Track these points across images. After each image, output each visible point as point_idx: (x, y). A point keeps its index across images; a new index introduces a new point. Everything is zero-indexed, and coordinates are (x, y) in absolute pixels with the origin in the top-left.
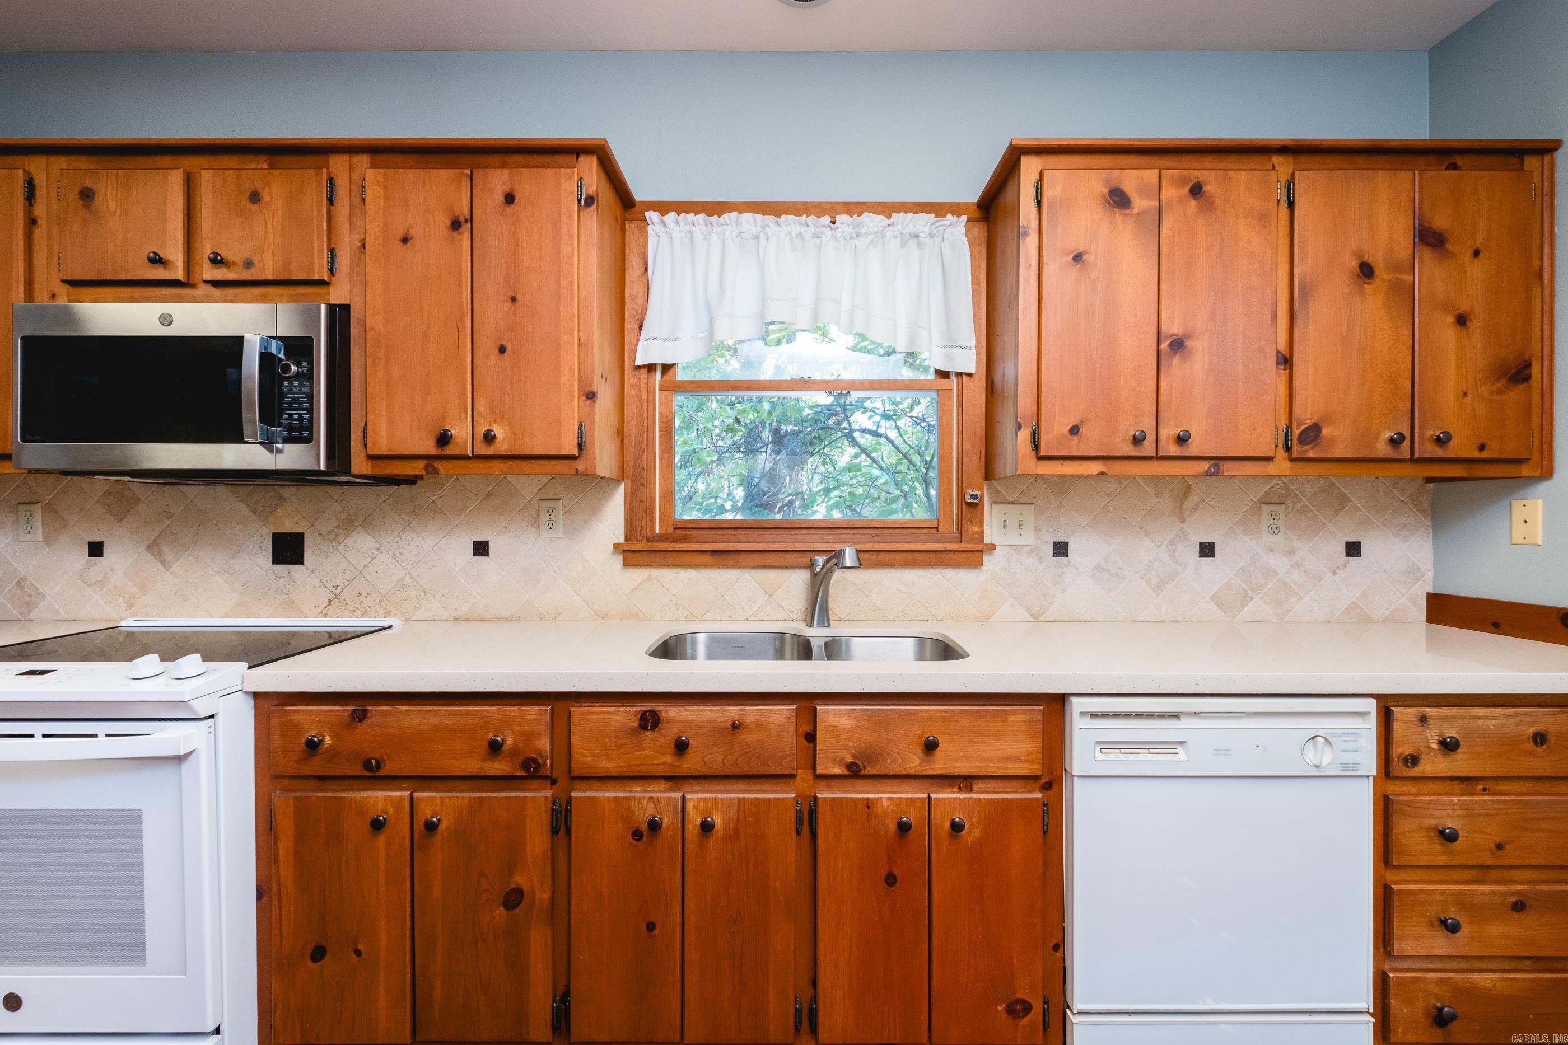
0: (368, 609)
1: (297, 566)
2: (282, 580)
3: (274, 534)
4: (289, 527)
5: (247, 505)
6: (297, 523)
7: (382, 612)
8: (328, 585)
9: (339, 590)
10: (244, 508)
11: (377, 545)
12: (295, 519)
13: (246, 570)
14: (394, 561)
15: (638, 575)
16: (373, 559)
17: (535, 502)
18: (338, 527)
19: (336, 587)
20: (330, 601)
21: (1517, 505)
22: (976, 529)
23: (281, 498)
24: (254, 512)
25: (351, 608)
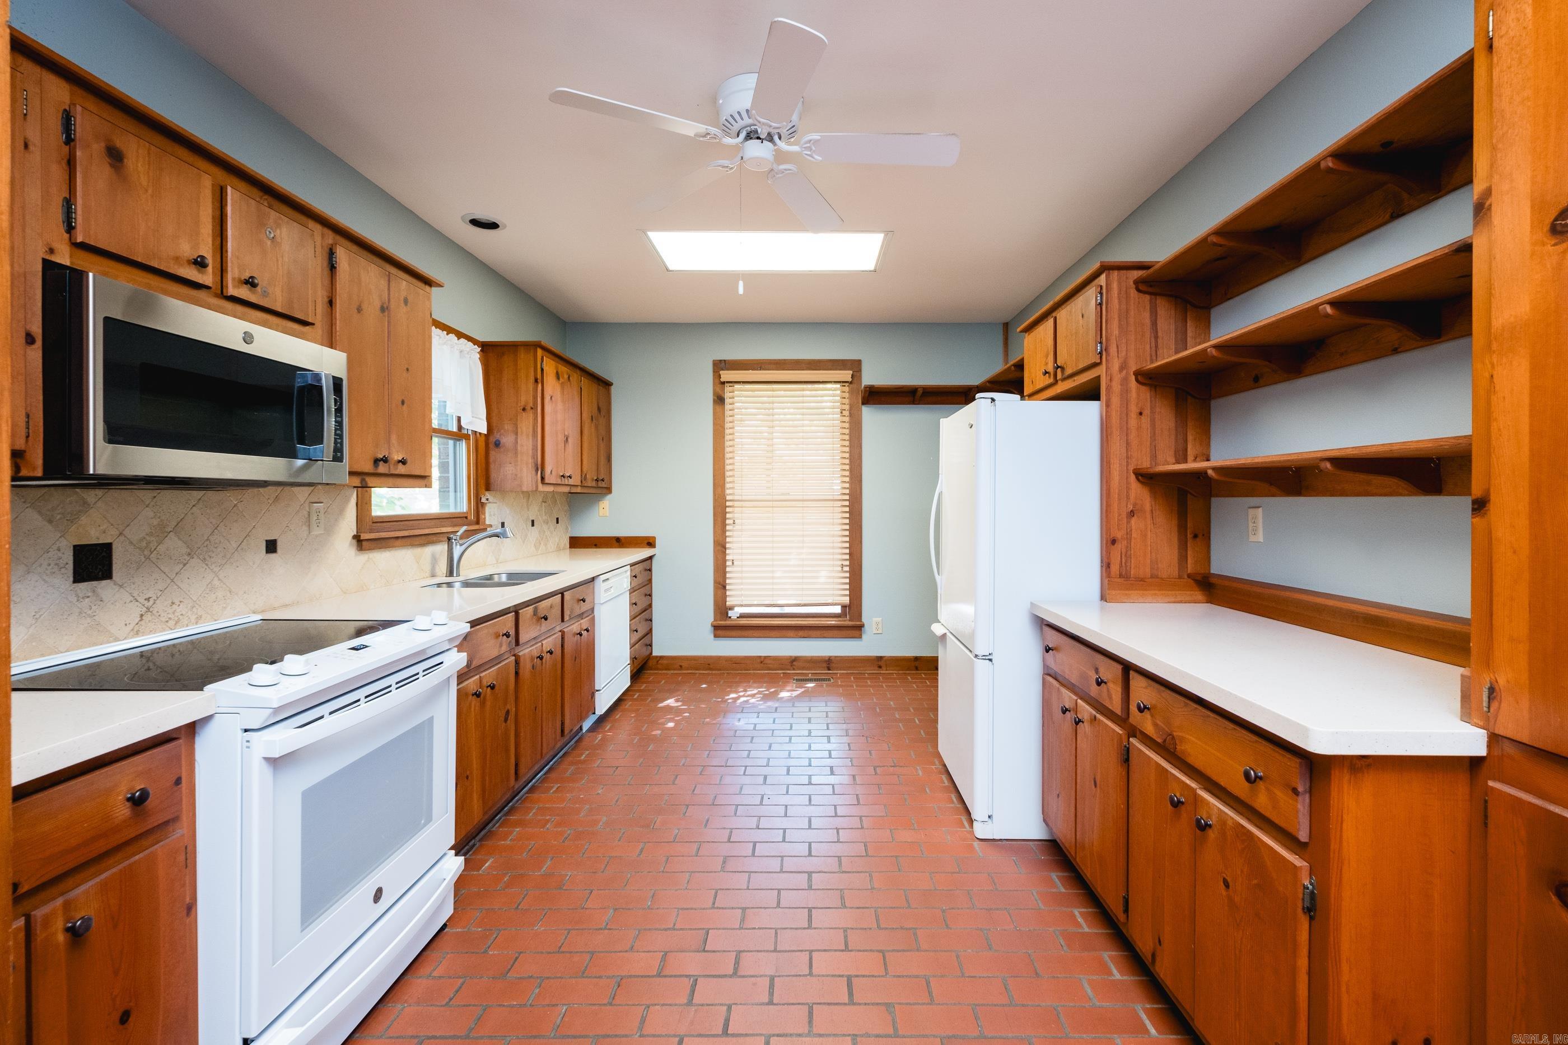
0: (181, 617)
1: (104, 582)
2: (87, 600)
3: (75, 547)
4: (94, 536)
5: (40, 513)
6: (104, 532)
7: (193, 618)
8: (139, 599)
9: (151, 601)
10: (36, 516)
11: (189, 550)
12: (102, 528)
13: (39, 595)
14: (204, 565)
15: (364, 557)
16: (185, 565)
17: (306, 505)
18: (151, 534)
19: (148, 599)
20: (142, 616)
21: (601, 503)
22: (483, 517)
23: (85, 503)
24: (50, 521)
25: (164, 619)
